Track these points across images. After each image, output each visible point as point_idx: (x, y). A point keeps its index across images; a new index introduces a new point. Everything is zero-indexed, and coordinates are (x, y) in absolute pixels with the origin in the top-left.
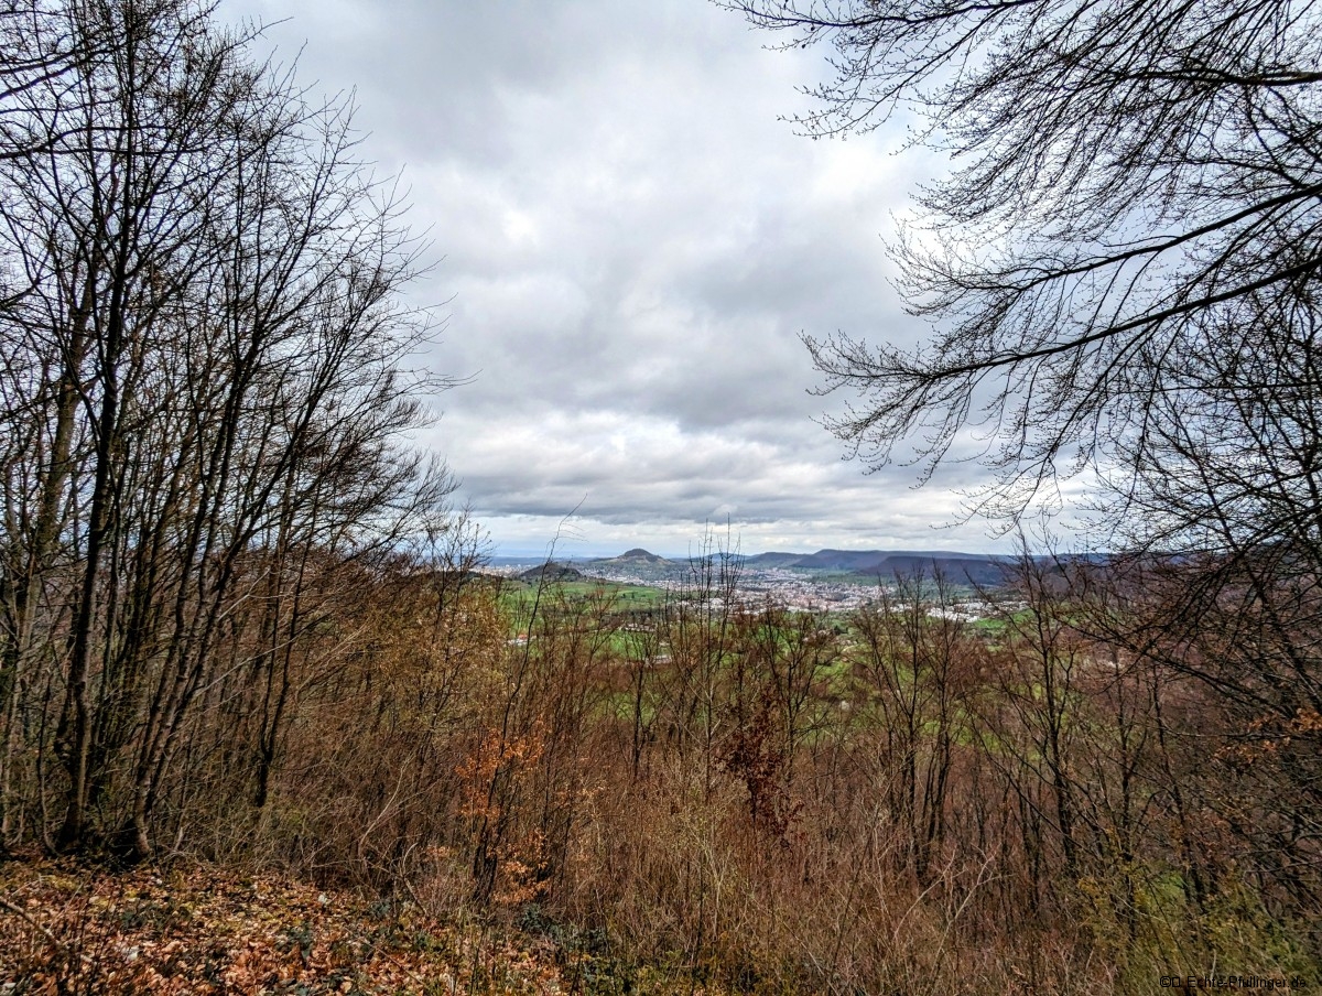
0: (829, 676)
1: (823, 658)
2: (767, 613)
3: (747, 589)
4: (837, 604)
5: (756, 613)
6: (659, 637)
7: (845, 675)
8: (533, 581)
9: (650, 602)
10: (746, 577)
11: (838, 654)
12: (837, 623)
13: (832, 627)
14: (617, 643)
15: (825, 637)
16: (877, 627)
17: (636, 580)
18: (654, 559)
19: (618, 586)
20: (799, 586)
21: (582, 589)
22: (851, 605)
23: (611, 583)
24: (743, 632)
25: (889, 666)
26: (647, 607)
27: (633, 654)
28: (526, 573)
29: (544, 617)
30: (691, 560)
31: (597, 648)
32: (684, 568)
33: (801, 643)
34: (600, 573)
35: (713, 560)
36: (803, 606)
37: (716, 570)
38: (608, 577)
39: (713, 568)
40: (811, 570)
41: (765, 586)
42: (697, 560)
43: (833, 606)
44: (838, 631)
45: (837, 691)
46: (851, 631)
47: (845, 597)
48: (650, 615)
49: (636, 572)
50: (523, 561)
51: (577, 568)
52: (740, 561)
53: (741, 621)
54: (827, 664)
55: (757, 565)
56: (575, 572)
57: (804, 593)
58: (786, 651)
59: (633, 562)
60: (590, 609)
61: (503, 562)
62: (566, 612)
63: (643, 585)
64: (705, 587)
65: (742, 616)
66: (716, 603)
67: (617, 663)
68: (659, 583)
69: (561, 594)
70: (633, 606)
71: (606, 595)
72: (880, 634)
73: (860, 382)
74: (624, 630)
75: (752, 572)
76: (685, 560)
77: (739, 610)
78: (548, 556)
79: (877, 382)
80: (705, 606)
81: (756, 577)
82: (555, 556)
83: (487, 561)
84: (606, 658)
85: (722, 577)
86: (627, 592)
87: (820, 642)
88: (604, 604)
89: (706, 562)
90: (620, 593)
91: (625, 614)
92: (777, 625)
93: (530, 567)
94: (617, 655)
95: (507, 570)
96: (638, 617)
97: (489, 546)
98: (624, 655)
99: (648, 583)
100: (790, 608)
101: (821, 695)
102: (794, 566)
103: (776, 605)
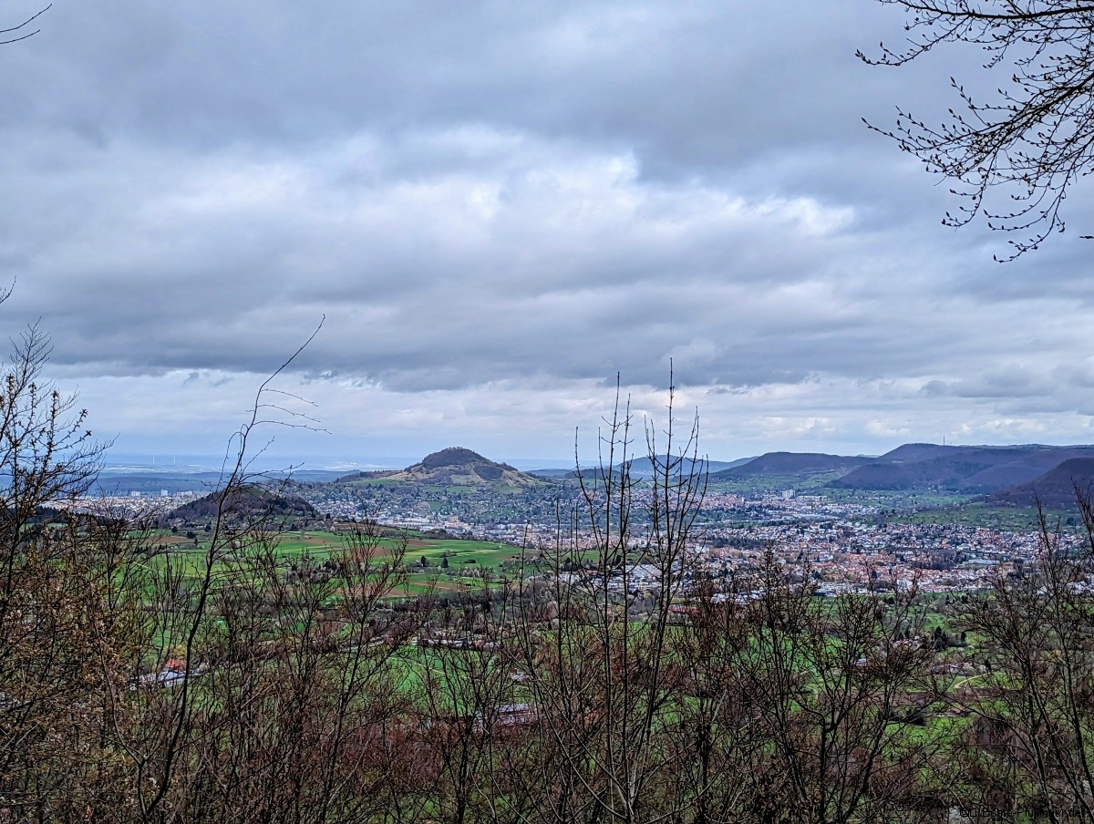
0: (917, 749)
1: (902, 706)
2: (768, 600)
3: (721, 543)
4: (937, 575)
5: (740, 600)
6: (507, 661)
7: (960, 745)
8: (200, 531)
9: (486, 575)
10: (717, 513)
11: (940, 695)
12: (937, 621)
13: (927, 632)
14: (407, 676)
15: (908, 656)
16: (1034, 628)
17: (452, 523)
18: (494, 471)
19: (406, 537)
20: (848, 533)
21: (321, 547)
22: (971, 578)
23: (389, 533)
24: (708, 645)
25: (1065, 724)
26: (477, 588)
27: (444, 702)
28: (183, 511)
29: (227, 616)
30: (580, 475)
31: (355, 688)
32: (566, 492)
33: (848, 670)
34: (363, 507)
35: (634, 474)
36: (857, 582)
37: (640, 496)
38: (384, 519)
39: (636, 493)
40: (874, 496)
41: (766, 533)
42: (594, 473)
43: (930, 582)
44: (942, 641)
45: (937, 784)
46: (971, 639)
47: (960, 558)
48: (486, 607)
49: (455, 503)
50: (173, 483)
51: (306, 496)
52: (702, 476)
53: (706, 618)
54: (916, 719)
55: (744, 486)
56: (304, 508)
57: (857, 549)
58: (816, 689)
59: (444, 482)
60: (338, 594)
61: (122, 484)
62: (281, 604)
63: (468, 536)
64: (614, 538)
65: (708, 607)
66: (644, 576)
67: (407, 723)
68: (507, 531)
69: (268, 562)
70: (445, 587)
71: (377, 562)
72: (1042, 646)
73: (990, 31)
74: (423, 644)
75: (731, 502)
76: (570, 474)
77: (700, 593)
78: (231, 468)
79: (1030, 29)
80: (616, 584)
81: (740, 513)
82: (248, 468)
83: (83, 482)
84: (379, 715)
85: (656, 514)
86: (431, 551)
87: (898, 667)
88: (372, 581)
89: (618, 479)
90: (413, 556)
91: (425, 605)
92: (792, 628)
93: (192, 496)
94: (404, 704)
95: (136, 503)
96: (457, 613)
97: (87, 446)
98: (423, 704)
99: (480, 531)
100: (825, 587)
101: (899, 793)
102: (836, 484)
103: (790, 579)
